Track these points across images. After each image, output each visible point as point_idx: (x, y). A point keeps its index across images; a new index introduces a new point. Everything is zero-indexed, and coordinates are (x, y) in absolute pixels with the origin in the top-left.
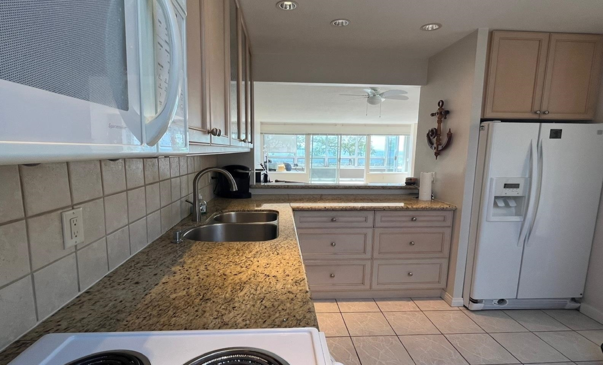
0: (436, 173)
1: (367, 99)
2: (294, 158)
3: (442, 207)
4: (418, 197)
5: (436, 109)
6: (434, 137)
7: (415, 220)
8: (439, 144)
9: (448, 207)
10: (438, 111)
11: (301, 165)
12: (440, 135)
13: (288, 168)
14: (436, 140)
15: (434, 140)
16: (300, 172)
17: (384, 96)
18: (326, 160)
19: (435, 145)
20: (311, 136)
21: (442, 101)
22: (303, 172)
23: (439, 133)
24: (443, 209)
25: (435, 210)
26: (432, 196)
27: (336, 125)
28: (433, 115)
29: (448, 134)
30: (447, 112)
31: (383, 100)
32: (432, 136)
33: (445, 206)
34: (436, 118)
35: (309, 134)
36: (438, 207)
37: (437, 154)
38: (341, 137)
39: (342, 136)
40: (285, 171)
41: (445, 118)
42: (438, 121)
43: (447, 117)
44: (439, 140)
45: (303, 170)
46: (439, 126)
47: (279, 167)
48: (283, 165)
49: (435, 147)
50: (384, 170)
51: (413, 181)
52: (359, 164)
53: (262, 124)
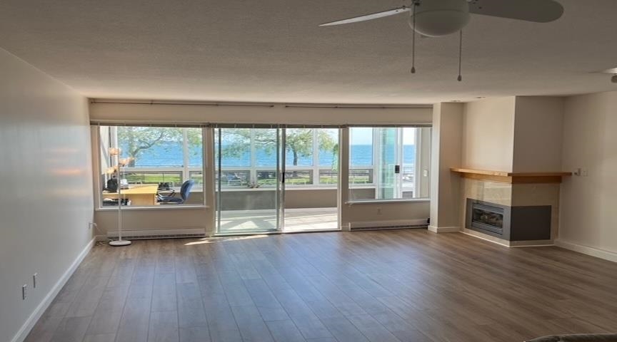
20: (217, 130)
27: (271, 105)
35: (210, 126)
38: (284, 132)
39: (288, 130)
53: (92, 102)
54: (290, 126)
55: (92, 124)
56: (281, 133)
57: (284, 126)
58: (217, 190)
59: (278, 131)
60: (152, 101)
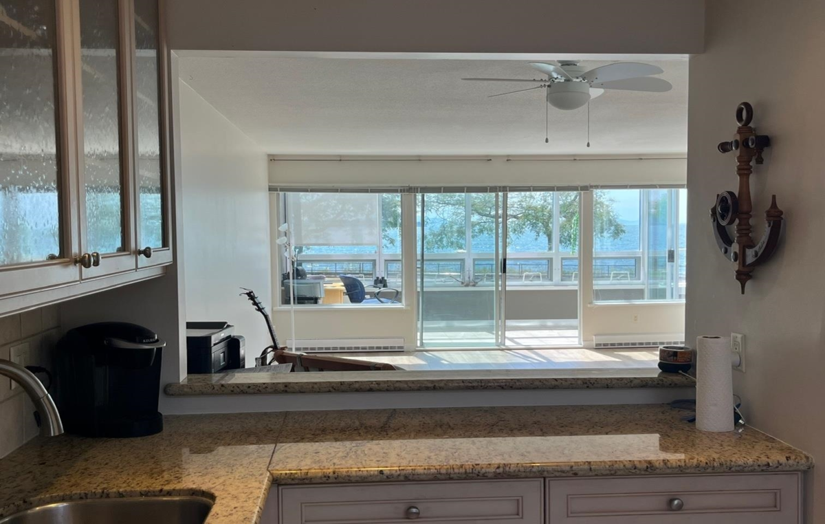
0: (744, 338)
1: (545, 91)
2: (374, 261)
3: (764, 460)
4: (693, 420)
5: (730, 130)
6: (731, 222)
7: (680, 507)
8: (747, 244)
9: (783, 460)
10: (738, 138)
11: (395, 283)
12: (748, 214)
13: (354, 291)
14: (739, 230)
15: (734, 230)
16: (389, 305)
17: (596, 81)
18: (469, 264)
19: (735, 247)
20: (419, 197)
21: (747, 105)
22: (398, 305)
23: (745, 208)
24: (767, 469)
25: (742, 470)
26: (737, 417)
27: (488, 159)
28: (724, 147)
29: (769, 214)
30: (765, 142)
31: (595, 93)
32: (723, 217)
33: (777, 457)
34: (732, 159)
35: (411, 190)
36: (750, 461)
37: (744, 275)
38: (505, 198)
39: (510, 195)
40: (346, 304)
41: (760, 161)
42: (739, 169)
43: (763, 155)
44: (745, 231)
45: (396, 296)
46: (744, 185)
47: (328, 292)
48: (339, 285)
49: (735, 253)
50: (639, 294)
51: (680, 361)
52: (565, 276)
53: (273, 159)
54: (514, 189)
55: (271, 189)
56: (501, 199)
57: (504, 189)
58: (419, 289)
59: (497, 196)
60: (340, 156)
